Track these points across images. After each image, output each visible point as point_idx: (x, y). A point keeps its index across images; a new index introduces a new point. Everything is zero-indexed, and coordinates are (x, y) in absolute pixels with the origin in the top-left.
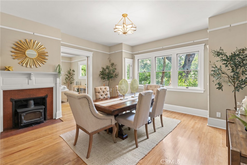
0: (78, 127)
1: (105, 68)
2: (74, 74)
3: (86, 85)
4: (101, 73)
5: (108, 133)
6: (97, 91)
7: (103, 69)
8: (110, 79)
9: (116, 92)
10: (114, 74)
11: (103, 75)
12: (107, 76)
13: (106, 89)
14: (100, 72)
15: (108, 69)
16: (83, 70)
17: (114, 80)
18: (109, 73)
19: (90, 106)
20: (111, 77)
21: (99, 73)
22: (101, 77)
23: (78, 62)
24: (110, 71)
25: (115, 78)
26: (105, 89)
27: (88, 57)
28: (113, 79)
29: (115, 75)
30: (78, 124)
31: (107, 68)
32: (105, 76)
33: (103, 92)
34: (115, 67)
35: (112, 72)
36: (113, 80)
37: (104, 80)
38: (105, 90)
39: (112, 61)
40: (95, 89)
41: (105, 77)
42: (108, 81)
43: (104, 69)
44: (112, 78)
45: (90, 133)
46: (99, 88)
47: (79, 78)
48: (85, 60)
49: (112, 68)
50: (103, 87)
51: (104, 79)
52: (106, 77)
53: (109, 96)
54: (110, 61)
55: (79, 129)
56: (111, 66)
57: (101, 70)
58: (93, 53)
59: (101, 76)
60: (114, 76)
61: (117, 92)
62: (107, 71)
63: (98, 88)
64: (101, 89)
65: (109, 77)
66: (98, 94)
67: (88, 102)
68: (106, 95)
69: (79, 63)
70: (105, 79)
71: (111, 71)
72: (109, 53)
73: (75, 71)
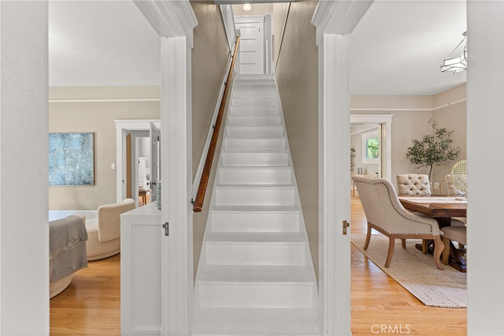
0: (370, 226)
1: (421, 140)
2: (355, 156)
3: (377, 173)
4: (410, 150)
5: (425, 254)
6: (403, 182)
7: (417, 142)
8: (435, 164)
9: (448, 188)
10: (446, 152)
11: (414, 155)
12: (427, 157)
13: (421, 179)
14: (410, 148)
15: (429, 142)
16: (371, 148)
17: (444, 164)
18: (432, 151)
19: (391, 196)
20: (437, 159)
21: (406, 151)
22: (412, 159)
23: (362, 135)
24: (434, 146)
25: (448, 160)
26: (419, 178)
27: (382, 125)
28: (444, 162)
29: (450, 153)
30: (370, 222)
31: (427, 140)
32: (422, 156)
33: (415, 184)
34: (448, 138)
35: (441, 149)
36: (444, 166)
37: (419, 165)
38: (419, 181)
39: (440, 126)
40: (398, 177)
41: (421, 158)
42: (430, 166)
43: (419, 143)
44: (439, 161)
45: (390, 234)
46: (407, 176)
47: (363, 163)
48: (377, 129)
49: (440, 140)
50: (415, 177)
51: (417, 163)
52: (423, 159)
53: (429, 191)
54: (434, 126)
55: (372, 229)
56: (438, 135)
57: (412, 145)
58: (392, 115)
59: (412, 156)
60: (445, 156)
61: (451, 188)
62: (426, 146)
63: (405, 177)
64: (410, 178)
65: (430, 159)
66: (403, 185)
67: (387, 190)
68: (421, 190)
69: (364, 136)
70: (421, 163)
71: (438, 147)
72: (432, 109)
73: (356, 150)
